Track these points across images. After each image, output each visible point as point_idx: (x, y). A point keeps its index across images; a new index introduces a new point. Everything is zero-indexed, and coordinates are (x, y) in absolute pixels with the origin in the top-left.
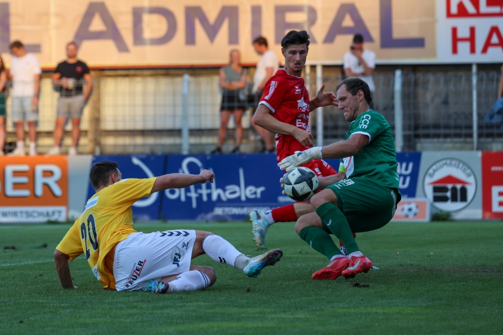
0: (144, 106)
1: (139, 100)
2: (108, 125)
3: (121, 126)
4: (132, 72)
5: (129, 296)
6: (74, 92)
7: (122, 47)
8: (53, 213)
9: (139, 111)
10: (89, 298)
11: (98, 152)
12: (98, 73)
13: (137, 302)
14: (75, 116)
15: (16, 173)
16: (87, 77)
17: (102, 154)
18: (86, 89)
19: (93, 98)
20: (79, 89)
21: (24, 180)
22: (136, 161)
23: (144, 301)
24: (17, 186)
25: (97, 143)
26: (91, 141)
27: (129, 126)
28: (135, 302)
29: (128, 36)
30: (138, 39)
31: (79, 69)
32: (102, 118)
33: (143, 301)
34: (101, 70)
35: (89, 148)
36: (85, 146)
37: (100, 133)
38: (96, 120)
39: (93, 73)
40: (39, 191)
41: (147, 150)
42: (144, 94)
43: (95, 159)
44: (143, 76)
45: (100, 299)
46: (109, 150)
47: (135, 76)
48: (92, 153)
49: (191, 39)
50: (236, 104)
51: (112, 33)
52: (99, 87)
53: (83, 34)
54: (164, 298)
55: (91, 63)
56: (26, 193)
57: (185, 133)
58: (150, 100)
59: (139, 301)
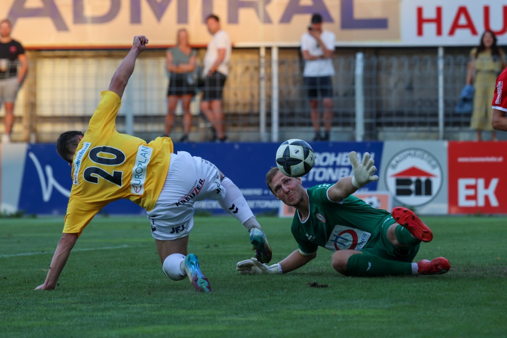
0: (85, 90)
1: (79, 83)
2: (45, 110)
3: (59, 112)
4: (71, 53)
5: (67, 297)
7: (61, 26)
9: (79, 96)
10: (24, 299)
11: (33, 140)
12: (34, 53)
13: (76, 303)
14: (9, 100)
16: (22, 58)
17: (38, 141)
18: (20, 70)
19: (28, 81)
20: (13, 71)
23: (83, 303)
25: (32, 130)
26: (25, 128)
27: (68, 112)
28: (74, 303)
29: (67, 14)
30: (79, 17)
31: (13, 49)
32: (38, 102)
33: (82, 303)
34: (39, 51)
35: (23, 136)
36: (19, 133)
37: (35, 119)
38: (32, 105)
39: (28, 54)
42: (85, 77)
43: (30, 148)
44: (84, 57)
45: (36, 300)
46: (45, 138)
47: (75, 57)
48: (27, 141)
49: (136, 17)
50: (184, 89)
51: (50, 10)
52: (35, 69)
53: (19, 10)
54: (105, 300)
55: (26, 42)
57: (129, 120)
58: (91, 83)
59: (78, 303)
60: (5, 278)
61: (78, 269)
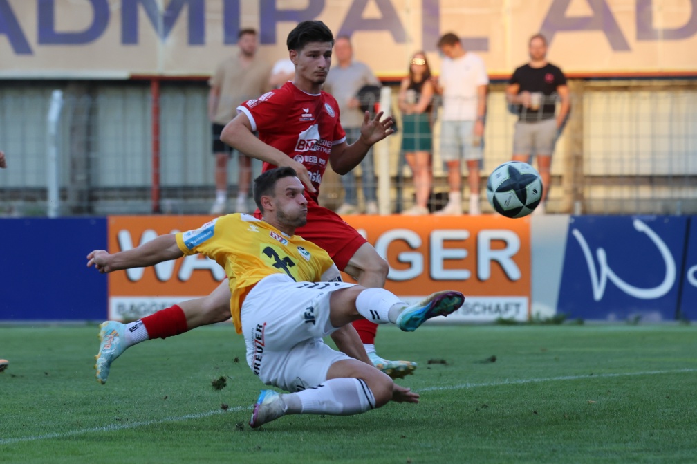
0: (653, 137)
1: (645, 127)
2: (595, 167)
3: (615, 170)
4: (634, 83)
5: (626, 442)
6: (540, 115)
7: (619, 43)
8: (507, 307)
9: (645, 145)
10: (562, 445)
11: (578, 211)
12: (578, 83)
13: (640, 451)
14: (543, 153)
15: (448, 243)
16: (562, 90)
17: (584, 212)
18: (559, 109)
19: (571, 124)
20: (549, 110)
21: (461, 253)
22: (640, 226)
23: (650, 451)
24: (449, 263)
25: (577, 195)
26: (566, 192)
27: (628, 170)
28: (635, 451)
29: (628, 26)
30: (644, 29)
31: (549, 77)
32: (586, 156)
33: (646, 450)
34: (586, 80)
35: (564, 205)
36: (558, 200)
37: (581, 180)
38: (577, 159)
39: (570, 84)
40: (484, 272)
41: (658, 208)
42: (654, 118)
43: (573, 220)
44: (652, 89)
45: (580, 446)
46: (596, 207)
47: (638, 88)
48: (570, 211)
51: (603, 20)
52: (581, 107)
53: (557, 21)
54: (682, 446)
55: (567, 68)
56: (463, 274)
58: (663, 127)
59: (641, 451)
60: (535, 412)
61: (642, 401)
